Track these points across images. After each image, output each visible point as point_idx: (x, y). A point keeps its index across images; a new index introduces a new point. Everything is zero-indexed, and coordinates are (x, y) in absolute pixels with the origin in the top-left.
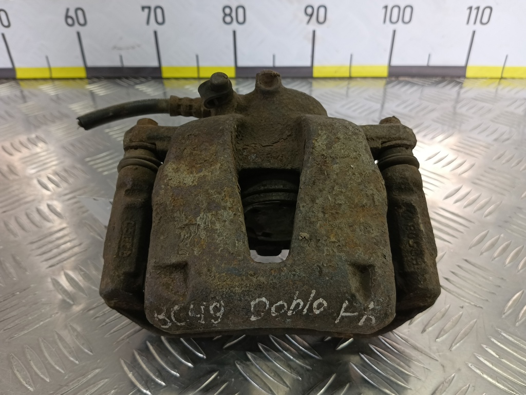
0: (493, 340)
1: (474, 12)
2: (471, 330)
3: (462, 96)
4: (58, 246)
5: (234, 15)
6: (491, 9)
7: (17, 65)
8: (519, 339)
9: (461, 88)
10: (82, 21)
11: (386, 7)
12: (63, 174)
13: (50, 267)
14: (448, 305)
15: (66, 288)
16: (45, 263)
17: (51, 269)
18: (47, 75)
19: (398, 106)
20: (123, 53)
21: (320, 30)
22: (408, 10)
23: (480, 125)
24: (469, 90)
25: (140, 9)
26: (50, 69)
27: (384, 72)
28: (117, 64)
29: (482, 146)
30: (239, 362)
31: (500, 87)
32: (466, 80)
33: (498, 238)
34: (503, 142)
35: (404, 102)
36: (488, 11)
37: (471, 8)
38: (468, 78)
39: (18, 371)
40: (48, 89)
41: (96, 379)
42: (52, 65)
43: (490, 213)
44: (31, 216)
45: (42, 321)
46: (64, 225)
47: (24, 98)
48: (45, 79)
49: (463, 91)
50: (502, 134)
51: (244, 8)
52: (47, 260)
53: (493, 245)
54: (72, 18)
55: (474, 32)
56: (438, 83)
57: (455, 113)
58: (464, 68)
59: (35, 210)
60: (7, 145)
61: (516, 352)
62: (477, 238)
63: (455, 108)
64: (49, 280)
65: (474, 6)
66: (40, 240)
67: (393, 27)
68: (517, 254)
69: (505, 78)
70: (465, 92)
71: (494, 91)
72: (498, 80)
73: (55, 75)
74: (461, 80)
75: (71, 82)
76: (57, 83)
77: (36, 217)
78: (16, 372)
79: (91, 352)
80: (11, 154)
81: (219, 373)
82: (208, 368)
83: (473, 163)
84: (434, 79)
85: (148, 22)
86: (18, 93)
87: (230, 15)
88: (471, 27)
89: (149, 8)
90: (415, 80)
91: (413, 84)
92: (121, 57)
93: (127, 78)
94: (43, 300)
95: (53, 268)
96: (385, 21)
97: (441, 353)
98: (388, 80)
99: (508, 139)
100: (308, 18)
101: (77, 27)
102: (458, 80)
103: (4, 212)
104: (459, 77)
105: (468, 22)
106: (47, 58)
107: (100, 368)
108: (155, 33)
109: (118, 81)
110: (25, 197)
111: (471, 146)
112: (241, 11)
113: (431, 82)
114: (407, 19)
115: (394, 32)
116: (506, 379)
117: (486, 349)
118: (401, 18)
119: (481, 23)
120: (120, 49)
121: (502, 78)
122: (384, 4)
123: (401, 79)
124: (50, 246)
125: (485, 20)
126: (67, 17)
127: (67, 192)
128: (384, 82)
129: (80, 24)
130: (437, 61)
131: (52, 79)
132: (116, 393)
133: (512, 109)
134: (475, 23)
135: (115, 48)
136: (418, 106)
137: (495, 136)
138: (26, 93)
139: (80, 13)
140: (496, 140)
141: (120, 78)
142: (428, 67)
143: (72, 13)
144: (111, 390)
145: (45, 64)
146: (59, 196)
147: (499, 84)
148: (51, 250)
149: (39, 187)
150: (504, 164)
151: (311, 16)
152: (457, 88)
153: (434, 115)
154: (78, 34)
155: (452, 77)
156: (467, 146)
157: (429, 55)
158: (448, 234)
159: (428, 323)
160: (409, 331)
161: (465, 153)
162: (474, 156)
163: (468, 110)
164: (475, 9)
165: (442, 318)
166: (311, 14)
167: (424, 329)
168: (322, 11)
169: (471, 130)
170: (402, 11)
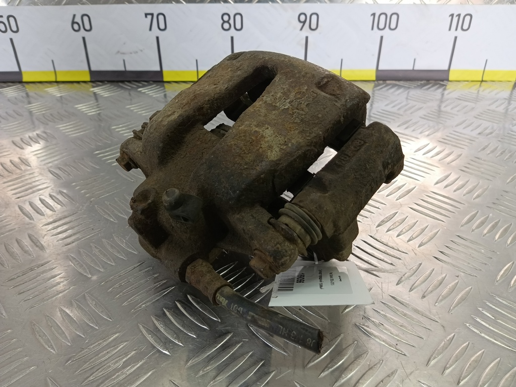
0: (488, 303)
1: (455, 19)
2: (467, 295)
3: (446, 96)
5: (232, 22)
6: (471, 16)
7: (23, 69)
8: (511, 303)
9: (445, 89)
10: (88, 27)
11: (374, 15)
14: (444, 275)
18: (52, 79)
19: (387, 105)
20: (126, 58)
21: (312, 36)
22: (394, 17)
23: (464, 121)
24: (452, 91)
25: (144, 16)
26: (55, 72)
27: (374, 78)
28: (120, 68)
29: (467, 139)
30: (251, 325)
31: (481, 89)
32: (449, 83)
33: (488, 217)
34: (487, 135)
35: (392, 102)
36: (468, 18)
37: (452, 15)
38: (451, 81)
39: (40, 336)
40: (53, 90)
41: (116, 342)
42: (57, 69)
43: (478, 196)
45: (60, 292)
49: (446, 92)
50: (486, 129)
51: (241, 15)
53: (482, 223)
54: (78, 24)
55: (456, 38)
56: (422, 86)
57: (440, 111)
58: (447, 72)
60: (17, 139)
61: (510, 314)
62: (468, 217)
63: (440, 107)
65: (456, 14)
67: (381, 33)
68: (506, 230)
69: (485, 81)
70: (449, 94)
71: (476, 92)
72: (479, 83)
73: (60, 79)
74: (445, 83)
75: (75, 85)
76: (62, 86)
78: (38, 337)
79: (110, 318)
80: (22, 148)
81: (233, 335)
82: (223, 331)
83: (459, 153)
85: (150, 28)
87: (228, 22)
88: (453, 33)
89: (152, 15)
90: (401, 83)
91: (400, 87)
92: (124, 62)
93: (129, 82)
96: (372, 29)
97: (440, 316)
98: (376, 82)
99: (491, 133)
100: (301, 25)
101: (82, 33)
102: (442, 83)
103: (18, 198)
104: (443, 81)
105: (450, 29)
106: (52, 62)
107: (119, 332)
108: (157, 38)
109: (121, 84)
111: (457, 140)
112: (238, 18)
114: (393, 26)
115: (382, 37)
116: (503, 337)
118: (388, 25)
119: (462, 29)
120: (123, 53)
121: (482, 81)
122: (372, 12)
123: (388, 82)
125: (466, 26)
126: (73, 23)
128: (372, 85)
129: (85, 30)
130: (421, 65)
131: (57, 82)
132: (136, 353)
133: (493, 107)
134: (456, 29)
135: (118, 52)
136: (406, 105)
137: (478, 131)
138: (31, 94)
139: (86, 19)
140: (480, 134)
141: (122, 82)
142: (413, 70)
143: (78, 19)
144: (131, 351)
145: (50, 68)
147: (480, 86)
150: (489, 154)
151: (304, 22)
152: (440, 90)
153: (421, 113)
154: (84, 39)
155: (436, 80)
156: (454, 138)
157: (415, 59)
158: (441, 214)
159: (427, 290)
160: (409, 297)
161: (452, 145)
162: (461, 148)
163: (452, 109)
164: (457, 16)
165: (440, 285)
166: (304, 21)
167: (423, 295)
168: (314, 18)
169: (457, 126)
170: (388, 17)
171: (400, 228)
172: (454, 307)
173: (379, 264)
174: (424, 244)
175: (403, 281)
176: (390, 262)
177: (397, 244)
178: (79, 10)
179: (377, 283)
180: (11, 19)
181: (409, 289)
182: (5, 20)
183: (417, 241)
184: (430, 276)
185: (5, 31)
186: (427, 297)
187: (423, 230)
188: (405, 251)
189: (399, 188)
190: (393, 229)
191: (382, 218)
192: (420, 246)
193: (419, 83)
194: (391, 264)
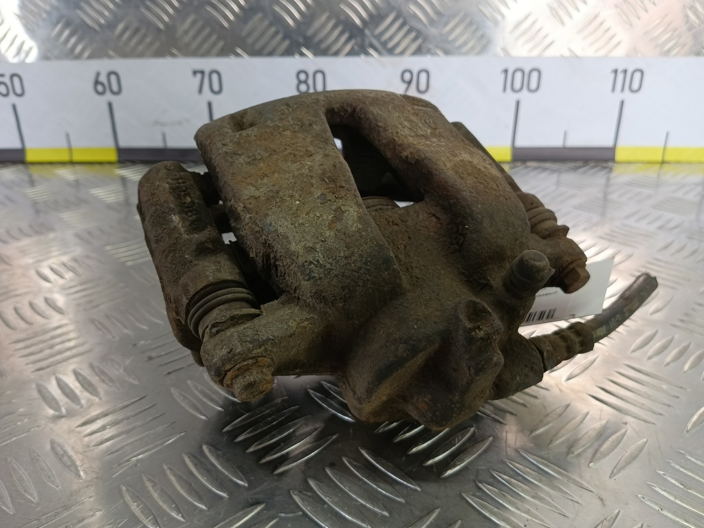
0: (674, 465)
1: (620, 76)
2: (640, 451)
3: (612, 180)
4: (52, 347)
5: (310, 82)
6: (642, 72)
7: (28, 145)
9: (610, 173)
10: (115, 88)
11: (506, 71)
12: (72, 264)
13: (38, 370)
14: (605, 421)
15: (56, 396)
16: (31, 366)
17: (37, 373)
18: (65, 158)
20: (167, 130)
22: (535, 75)
23: (637, 212)
24: (620, 175)
25: (190, 73)
26: (70, 150)
27: (509, 158)
28: (157, 143)
29: (641, 235)
30: (296, 492)
31: (663, 172)
32: (615, 164)
33: (673, 339)
34: (670, 230)
36: (637, 75)
37: (616, 71)
38: (618, 163)
40: (66, 174)
42: (74, 144)
43: (657, 311)
44: (21, 311)
45: (15, 436)
46: (65, 321)
47: (32, 183)
48: (63, 164)
49: (613, 175)
50: (668, 222)
51: (323, 73)
52: (34, 362)
53: (664, 348)
54: (102, 84)
55: (622, 103)
56: (576, 168)
58: (612, 150)
59: (27, 304)
62: (641, 340)
64: (34, 386)
65: (621, 69)
66: (28, 339)
67: (516, 96)
68: (700, 358)
69: (668, 163)
70: (616, 177)
71: (655, 176)
72: (659, 165)
73: (76, 158)
74: (610, 164)
75: (97, 167)
76: (78, 168)
77: (28, 312)
81: (266, 506)
82: (250, 500)
83: (630, 252)
84: (573, 164)
85: (200, 91)
86: (26, 178)
87: (305, 82)
88: (619, 95)
89: (202, 72)
90: (548, 165)
91: (545, 169)
92: (164, 136)
94: (21, 410)
95: (42, 372)
96: (505, 89)
97: (597, 482)
98: (512, 165)
99: (677, 227)
100: (406, 85)
101: (109, 96)
102: (605, 165)
104: (607, 160)
105: (613, 90)
106: (68, 136)
108: (210, 105)
110: (16, 290)
111: (627, 236)
112: (319, 76)
113: (569, 168)
114: (533, 85)
115: (518, 103)
117: (665, 477)
118: (526, 85)
119: (631, 90)
120: (163, 124)
121: (663, 162)
122: (502, 67)
123: (530, 164)
124: (42, 346)
125: (635, 86)
126: (97, 82)
127: (73, 284)
129: (113, 92)
130: (575, 141)
131: (72, 163)
133: (679, 194)
134: (623, 90)
135: (156, 123)
137: (658, 224)
138: (35, 177)
139: (113, 78)
140: (660, 228)
142: (564, 148)
143: (103, 78)
145: (64, 144)
146: (63, 288)
147: (661, 168)
148: (41, 351)
149: (36, 278)
151: (409, 83)
152: (603, 173)
153: (576, 201)
154: (110, 105)
155: (597, 160)
156: (621, 234)
157: (565, 133)
160: (548, 454)
161: (619, 243)
162: (631, 246)
163: (620, 196)
164: (621, 72)
166: (409, 80)
168: (423, 76)
169: (627, 217)
170: (526, 75)
172: (620, 470)
174: (574, 377)
176: (521, 401)
178: (104, 66)
180: (16, 80)
181: (548, 443)
182: (7, 80)
183: (564, 372)
184: (582, 422)
185: (6, 95)
188: (544, 386)
192: (568, 379)
194: (523, 404)
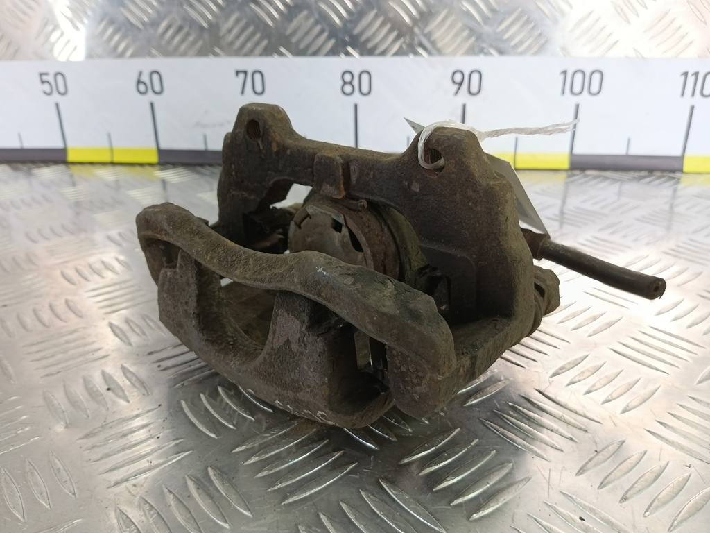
1: (691, 80)
3: (679, 193)
5: (356, 83)
7: (70, 145)
9: (677, 184)
10: (157, 88)
11: (565, 72)
12: (98, 266)
13: (47, 375)
14: (665, 462)
16: (41, 371)
17: (47, 378)
18: (107, 159)
19: (584, 201)
20: (208, 132)
21: (472, 103)
22: (596, 77)
23: (706, 227)
24: (687, 186)
25: (234, 74)
26: (112, 150)
27: (566, 165)
28: (199, 146)
32: (683, 175)
35: (593, 198)
37: (686, 74)
38: (687, 173)
40: (106, 174)
42: (115, 145)
44: (39, 313)
45: (13, 446)
46: (82, 325)
47: (73, 182)
48: (104, 164)
49: (680, 186)
51: (369, 74)
52: (45, 367)
54: (144, 83)
55: (692, 108)
56: (640, 178)
57: (671, 212)
58: (681, 159)
59: (47, 306)
64: (40, 393)
65: (691, 71)
66: (42, 342)
67: (576, 100)
70: (683, 188)
73: (117, 159)
74: (678, 175)
75: (138, 169)
76: (118, 168)
77: (46, 315)
80: (34, 241)
83: (698, 271)
85: (242, 90)
86: (67, 178)
87: (350, 83)
88: (688, 101)
89: (245, 73)
90: (609, 174)
91: (606, 178)
92: (205, 138)
93: (211, 165)
94: (24, 417)
95: (51, 378)
96: (563, 92)
98: (569, 173)
100: (456, 87)
101: (151, 96)
102: (672, 175)
104: (674, 171)
105: (683, 94)
106: (109, 136)
109: (199, 168)
111: (695, 252)
112: (365, 77)
113: (633, 177)
114: (595, 89)
115: (578, 107)
118: (586, 88)
119: (703, 95)
120: (205, 126)
122: (562, 69)
123: (589, 172)
124: (55, 350)
125: (707, 90)
126: (139, 82)
127: (97, 287)
128: (564, 175)
129: (154, 92)
130: (637, 150)
131: (113, 164)
134: (693, 95)
135: (198, 124)
138: (77, 178)
139: (155, 77)
141: (202, 165)
142: (627, 156)
143: (145, 78)
145: (106, 145)
146: (85, 291)
151: (460, 84)
152: (670, 184)
153: (637, 213)
154: (152, 105)
155: (663, 170)
156: (688, 250)
157: (629, 140)
158: (664, 361)
159: (632, 487)
160: (597, 498)
161: (686, 259)
162: (700, 264)
163: (688, 209)
164: (693, 75)
165: (655, 480)
166: (460, 81)
167: (624, 495)
168: (475, 77)
169: (695, 232)
170: (587, 77)
171: (591, 381)
172: (681, 522)
173: (549, 437)
174: (631, 409)
175: (587, 470)
176: (569, 435)
177: (584, 407)
178: (146, 65)
179: (542, 470)
180: (60, 79)
181: (598, 484)
182: (51, 78)
183: (620, 404)
184: (638, 463)
185: (50, 94)
186: (630, 500)
187: (631, 386)
188: (596, 419)
189: (595, 318)
190: (579, 381)
191: (561, 364)
192: (625, 411)
193: (637, 174)
194: (571, 439)
